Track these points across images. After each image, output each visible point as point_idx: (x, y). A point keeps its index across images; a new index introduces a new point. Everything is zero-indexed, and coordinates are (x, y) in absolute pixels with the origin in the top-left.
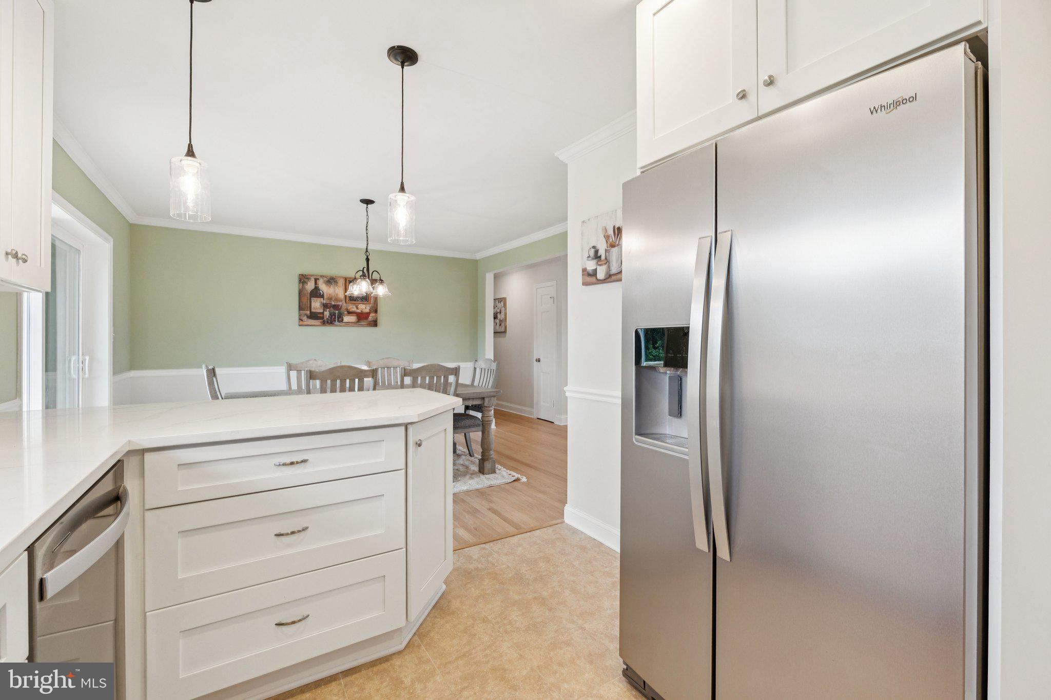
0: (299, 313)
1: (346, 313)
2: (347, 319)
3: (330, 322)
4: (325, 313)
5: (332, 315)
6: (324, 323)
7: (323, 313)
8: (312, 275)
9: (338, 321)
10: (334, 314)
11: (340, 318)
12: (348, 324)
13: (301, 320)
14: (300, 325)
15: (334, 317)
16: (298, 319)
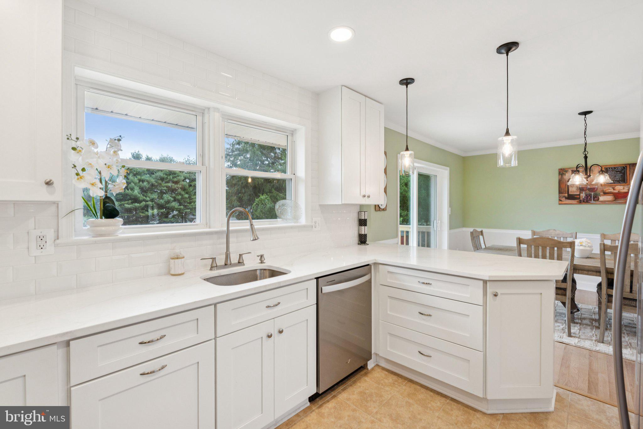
0: (559, 195)
1: (602, 193)
2: (602, 198)
3: (587, 200)
4: (581, 194)
5: (587, 196)
6: (580, 202)
7: (579, 195)
8: (569, 168)
9: (594, 200)
10: (590, 195)
11: (596, 198)
12: (604, 202)
13: (560, 200)
14: (559, 204)
15: (589, 197)
16: (558, 199)
